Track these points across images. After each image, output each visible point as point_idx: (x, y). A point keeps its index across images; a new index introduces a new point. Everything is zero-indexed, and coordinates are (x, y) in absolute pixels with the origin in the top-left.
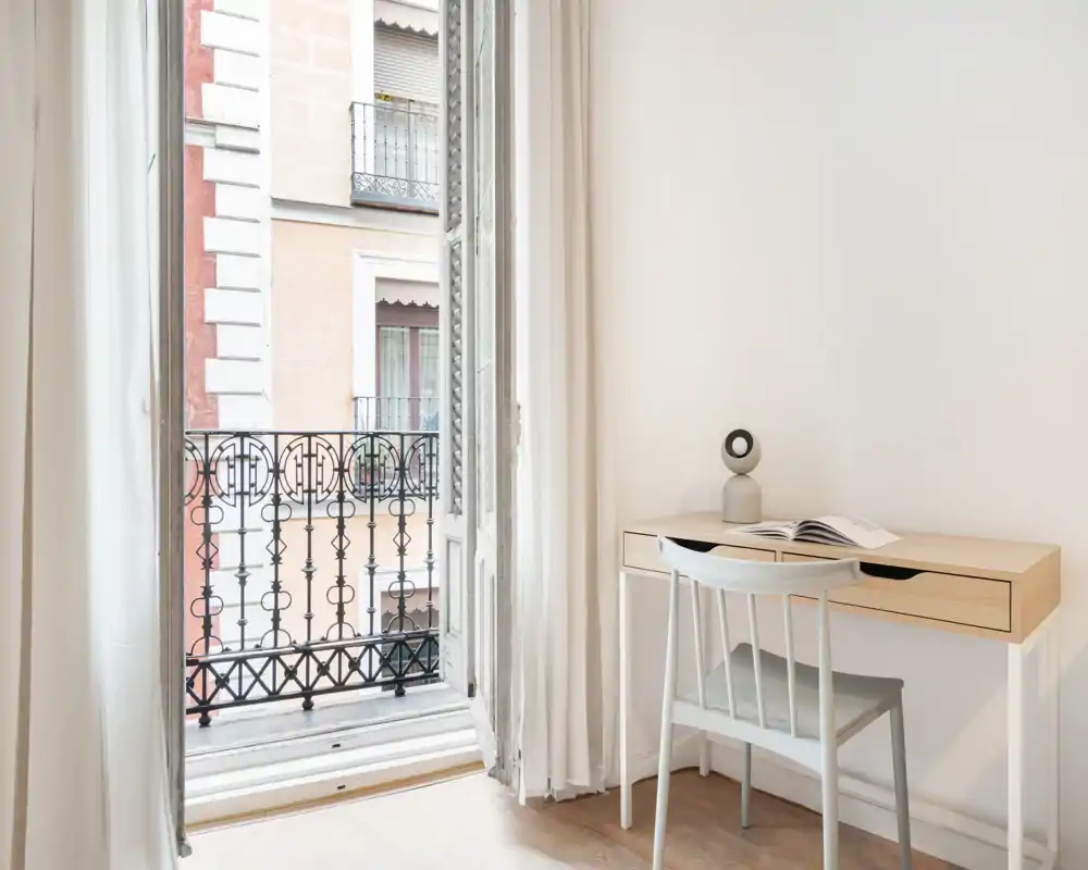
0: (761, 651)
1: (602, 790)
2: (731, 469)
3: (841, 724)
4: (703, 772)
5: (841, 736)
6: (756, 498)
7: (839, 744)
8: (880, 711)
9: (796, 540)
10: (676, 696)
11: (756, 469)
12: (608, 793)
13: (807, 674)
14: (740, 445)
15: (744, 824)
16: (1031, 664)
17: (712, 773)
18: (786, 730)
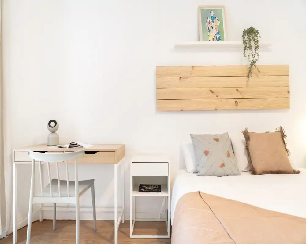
0: (60, 180)
1: (5, 236)
2: (50, 131)
3: (80, 191)
4: (41, 221)
5: (80, 194)
6: (57, 138)
7: (80, 197)
8: (89, 187)
9: (69, 148)
10: (34, 196)
11: (58, 130)
12: (7, 236)
13: (72, 183)
14: (53, 124)
15: (54, 229)
16: (119, 168)
17: (44, 220)
18: (66, 196)
